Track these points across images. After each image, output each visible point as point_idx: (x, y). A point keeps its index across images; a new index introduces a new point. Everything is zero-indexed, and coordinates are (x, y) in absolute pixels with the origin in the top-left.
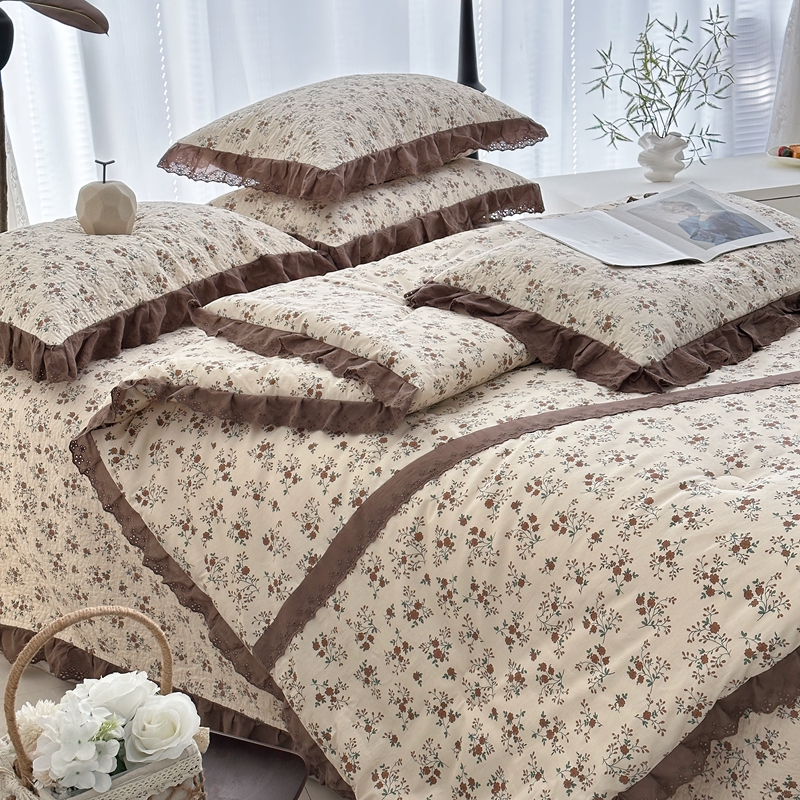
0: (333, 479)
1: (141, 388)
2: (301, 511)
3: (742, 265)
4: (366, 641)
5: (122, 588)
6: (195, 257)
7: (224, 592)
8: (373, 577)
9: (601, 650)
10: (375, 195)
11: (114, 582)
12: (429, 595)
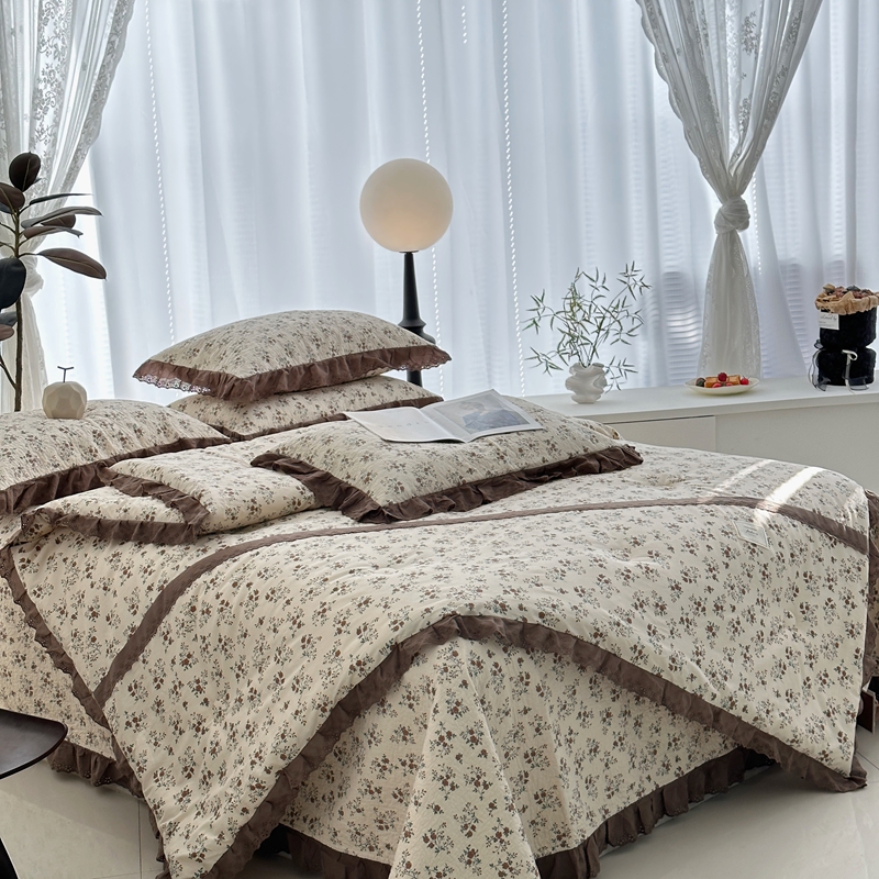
0: (150, 574)
1: (43, 516)
2: (130, 596)
3: (491, 445)
4: (158, 682)
5: (33, 667)
6: (124, 436)
7: (80, 655)
8: (166, 638)
9: (281, 675)
10: (289, 399)
11: (29, 663)
12: (195, 648)
